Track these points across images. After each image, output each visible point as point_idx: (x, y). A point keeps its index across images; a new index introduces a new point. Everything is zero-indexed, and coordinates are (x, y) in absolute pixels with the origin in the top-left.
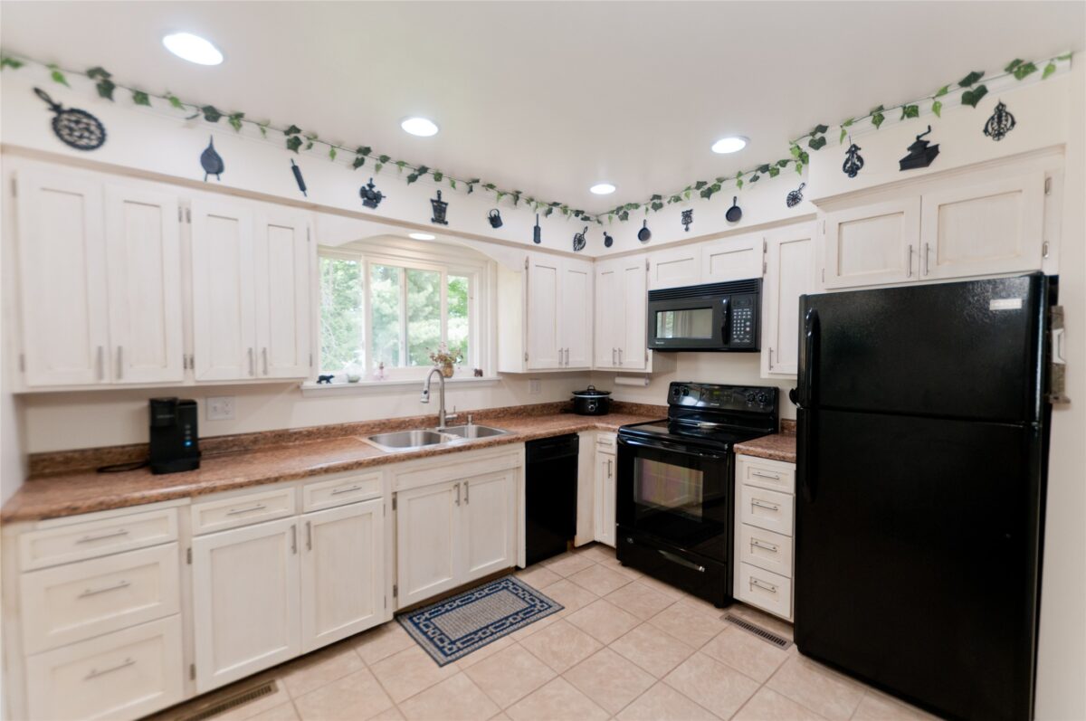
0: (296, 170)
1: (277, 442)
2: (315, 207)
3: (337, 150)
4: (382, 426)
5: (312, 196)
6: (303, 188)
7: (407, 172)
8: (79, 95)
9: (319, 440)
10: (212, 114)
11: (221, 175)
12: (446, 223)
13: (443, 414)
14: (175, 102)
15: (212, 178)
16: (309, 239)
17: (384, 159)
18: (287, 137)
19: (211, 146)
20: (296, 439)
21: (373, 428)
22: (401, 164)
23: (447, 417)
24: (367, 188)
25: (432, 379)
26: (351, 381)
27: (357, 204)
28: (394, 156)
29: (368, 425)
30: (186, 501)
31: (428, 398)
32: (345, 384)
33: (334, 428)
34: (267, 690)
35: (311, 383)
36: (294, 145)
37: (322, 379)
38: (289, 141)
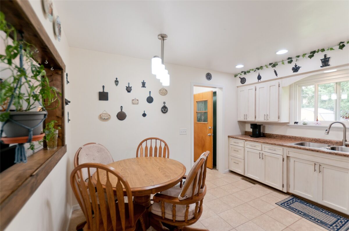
0: (275, 72)
1: (281, 138)
2: (281, 78)
3: (284, 62)
4: (316, 141)
5: (279, 76)
6: (276, 75)
7: (307, 56)
8: (243, 76)
9: (293, 140)
10: (258, 69)
11: (261, 80)
12: (329, 65)
13: (344, 141)
14: (253, 70)
15: (259, 81)
16: (279, 86)
17: (298, 57)
18: (271, 66)
19: (259, 75)
20: (286, 138)
21: (312, 140)
22: (304, 55)
23: (346, 143)
24: (295, 67)
25: (332, 126)
26: (304, 124)
27: (291, 73)
28: (301, 54)
29: (310, 139)
30: (245, 141)
31: (328, 133)
32: (302, 124)
33: (297, 138)
34: (254, 184)
35: (292, 123)
36: (274, 66)
37: (295, 123)
38: (272, 66)
